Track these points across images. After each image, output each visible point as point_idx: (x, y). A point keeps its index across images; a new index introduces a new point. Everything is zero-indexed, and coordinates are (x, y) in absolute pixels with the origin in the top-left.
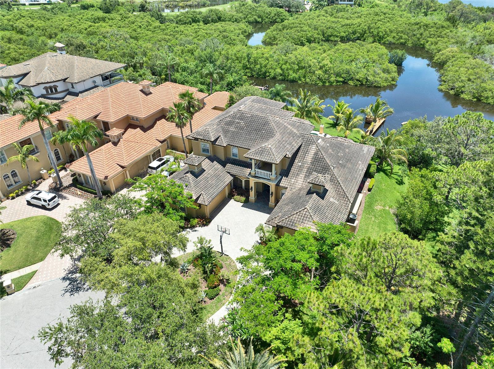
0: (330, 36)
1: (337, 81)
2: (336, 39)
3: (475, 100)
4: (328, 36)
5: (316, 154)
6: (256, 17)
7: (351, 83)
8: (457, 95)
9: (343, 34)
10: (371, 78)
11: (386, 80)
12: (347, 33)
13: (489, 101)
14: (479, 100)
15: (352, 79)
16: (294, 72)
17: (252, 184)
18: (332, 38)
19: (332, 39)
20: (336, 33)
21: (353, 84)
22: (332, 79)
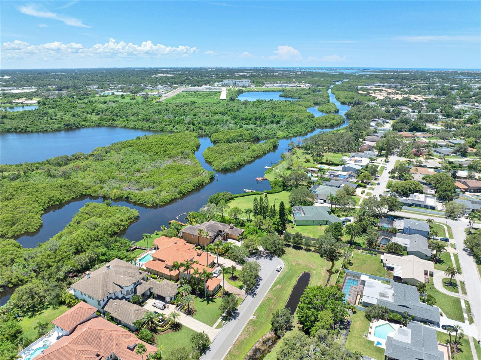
22: (127, 223)
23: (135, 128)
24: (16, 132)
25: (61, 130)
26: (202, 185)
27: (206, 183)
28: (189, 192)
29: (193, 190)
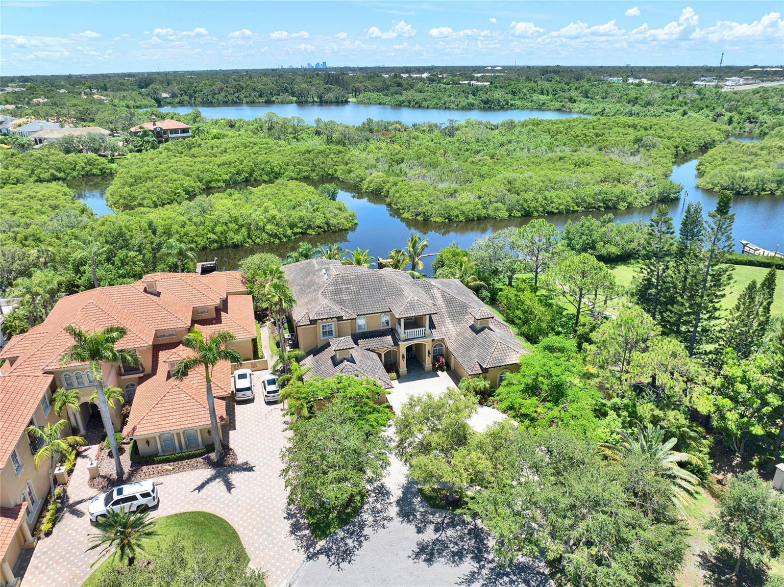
0: (210, 182)
1: (295, 234)
2: (220, 184)
3: (447, 220)
4: (207, 182)
5: (443, 296)
6: (54, 171)
7: (310, 231)
9: (227, 177)
10: (333, 221)
11: (347, 219)
12: (229, 175)
13: (461, 219)
14: (450, 220)
15: (309, 227)
16: (235, 234)
17: (402, 352)
18: (213, 184)
19: (215, 185)
20: (216, 177)
21: (314, 233)
22: (289, 232)
24: (409, 107)
25: (473, 109)
27: (629, 207)
28: (550, 213)
29: (568, 211)
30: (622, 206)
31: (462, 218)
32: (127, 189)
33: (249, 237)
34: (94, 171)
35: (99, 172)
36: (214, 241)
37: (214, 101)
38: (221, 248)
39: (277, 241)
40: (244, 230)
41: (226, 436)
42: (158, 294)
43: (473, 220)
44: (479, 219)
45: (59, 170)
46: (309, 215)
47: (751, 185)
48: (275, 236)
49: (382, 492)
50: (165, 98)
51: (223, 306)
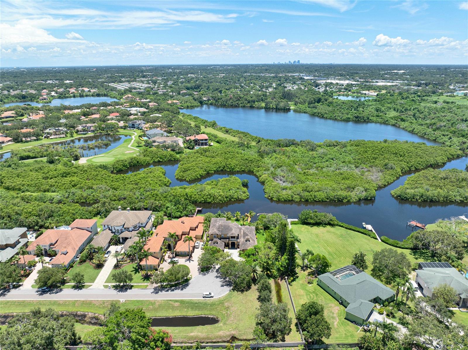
1: (227, 200)
2: (212, 172)
4: (208, 171)
7: (232, 200)
8: (272, 199)
9: (215, 169)
10: (240, 197)
11: (245, 196)
14: (279, 200)
15: (232, 198)
16: (209, 199)
17: (230, 243)
18: (210, 172)
20: (211, 169)
22: (225, 199)
23: (412, 132)
24: (318, 116)
25: (349, 121)
26: (342, 201)
27: (349, 201)
28: (315, 201)
29: (323, 201)
30: (345, 201)
31: (283, 200)
32: (182, 173)
33: (213, 200)
34: (172, 159)
35: (173, 160)
36: (203, 201)
37: (227, 104)
38: (205, 203)
39: (221, 202)
40: (212, 198)
41: (192, 254)
42: (184, 223)
43: (287, 201)
44: (289, 201)
45: (161, 158)
46: (233, 194)
47: (408, 196)
48: (221, 201)
49: (215, 268)
50: (205, 100)
51: (197, 227)
